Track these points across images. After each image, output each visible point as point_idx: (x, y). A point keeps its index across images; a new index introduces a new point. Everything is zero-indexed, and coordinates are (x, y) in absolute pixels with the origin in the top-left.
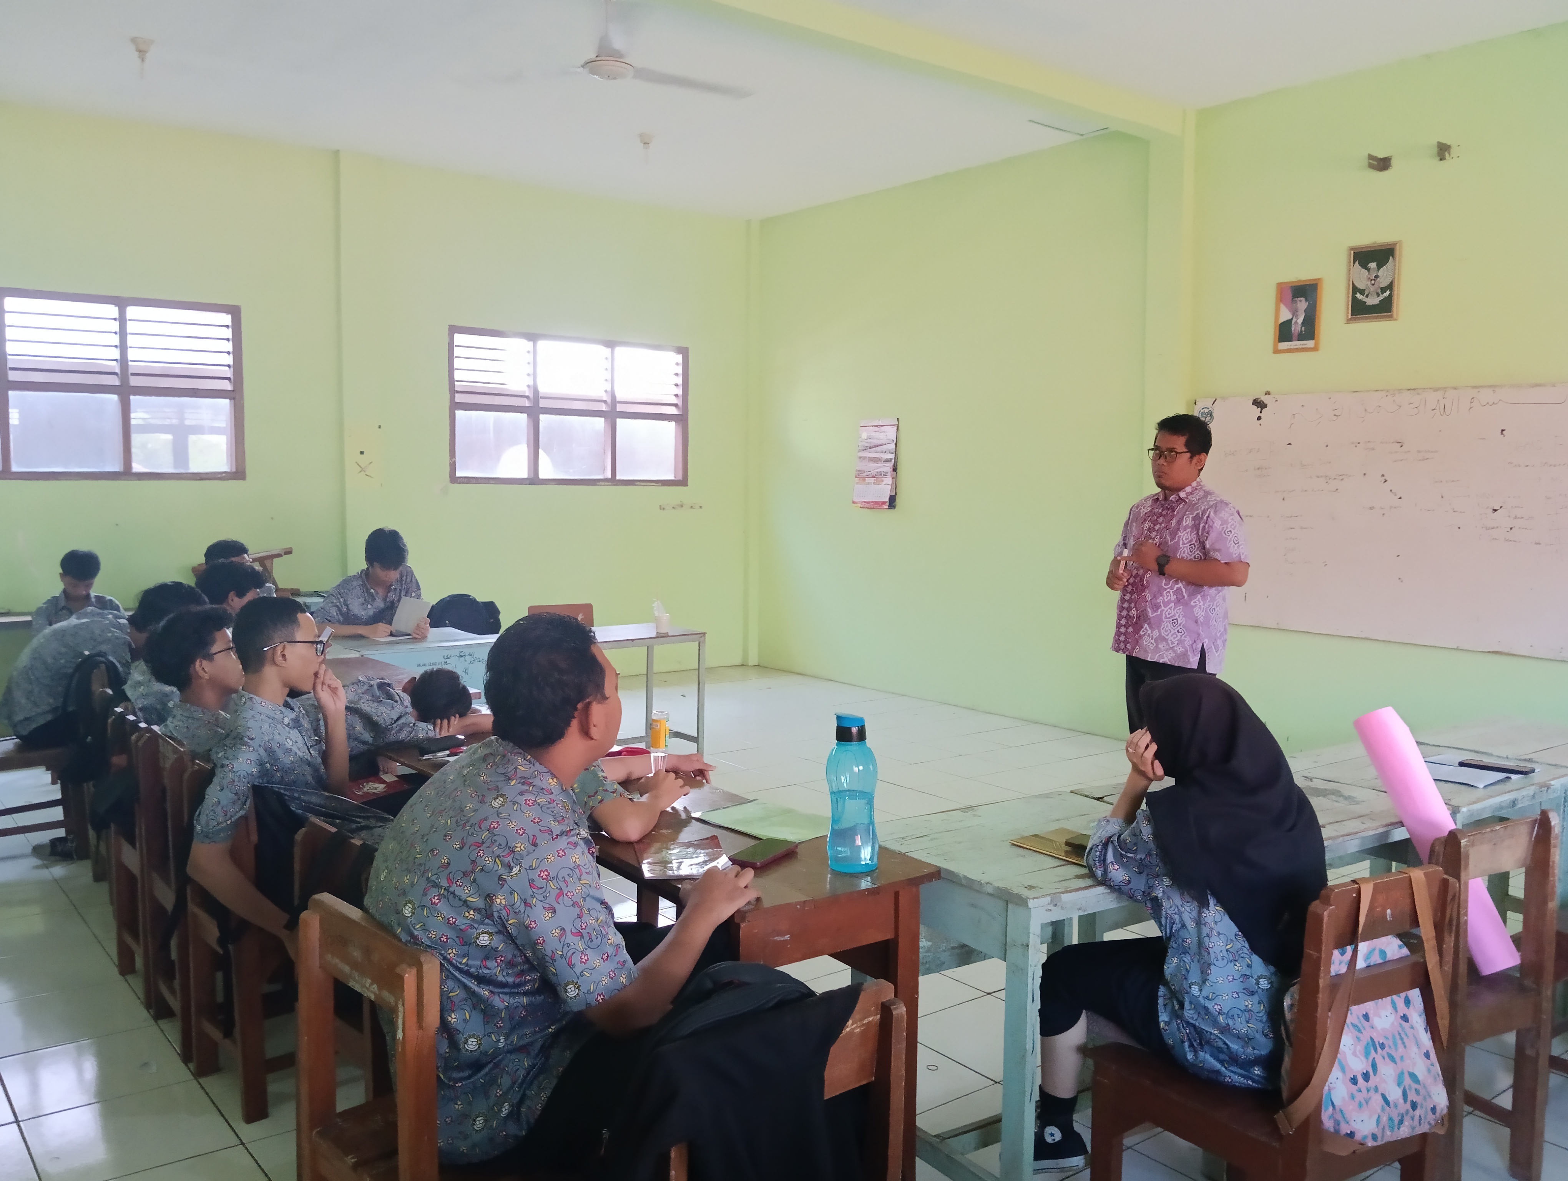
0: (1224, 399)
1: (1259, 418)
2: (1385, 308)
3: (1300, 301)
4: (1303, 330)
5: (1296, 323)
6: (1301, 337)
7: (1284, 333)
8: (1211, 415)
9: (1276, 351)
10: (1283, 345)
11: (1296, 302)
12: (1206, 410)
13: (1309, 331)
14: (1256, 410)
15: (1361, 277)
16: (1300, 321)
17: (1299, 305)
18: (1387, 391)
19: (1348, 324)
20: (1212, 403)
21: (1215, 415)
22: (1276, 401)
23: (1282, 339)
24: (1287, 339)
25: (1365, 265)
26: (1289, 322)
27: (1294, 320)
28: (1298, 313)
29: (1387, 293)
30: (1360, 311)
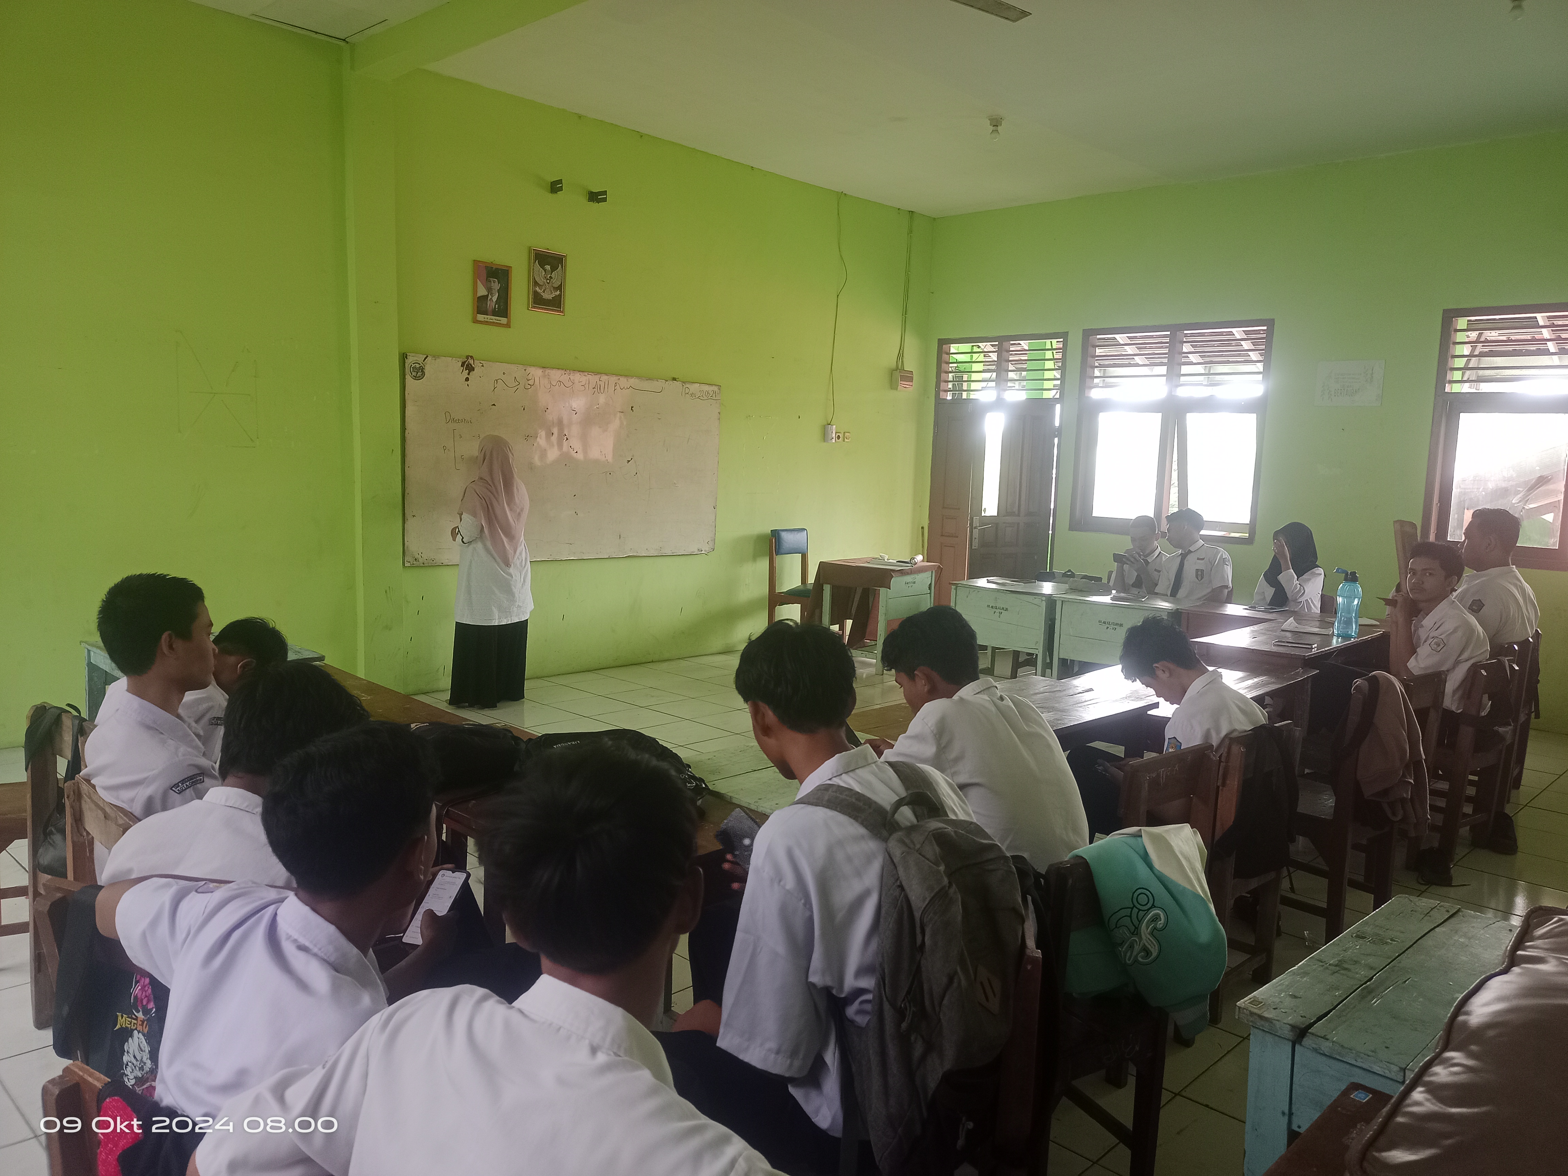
0: (436, 357)
1: (467, 379)
2: (556, 304)
3: (494, 282)
4: (497, 307)
5: (491, 299)
6: (495, 313)
7: (481, 306)
9: (476, 321)
10: (481, 317)
11: (491, 282)
12: (418, 366)
13: (503, 310)
14: (464, 372)
15: (540, 274)
16: (495, 299)
17: (493, 284)
18: (566, 371)
19: (528, 309)
20: (423, 359)
21: (426, 371)
22: (483, 366)
23: (480, 311)
24: (485, 313)
25: (542, 266)
26: (485, 298)
27: (490, 297)
28: (493, 291)
29: (558, 292)
30: (538, 301)
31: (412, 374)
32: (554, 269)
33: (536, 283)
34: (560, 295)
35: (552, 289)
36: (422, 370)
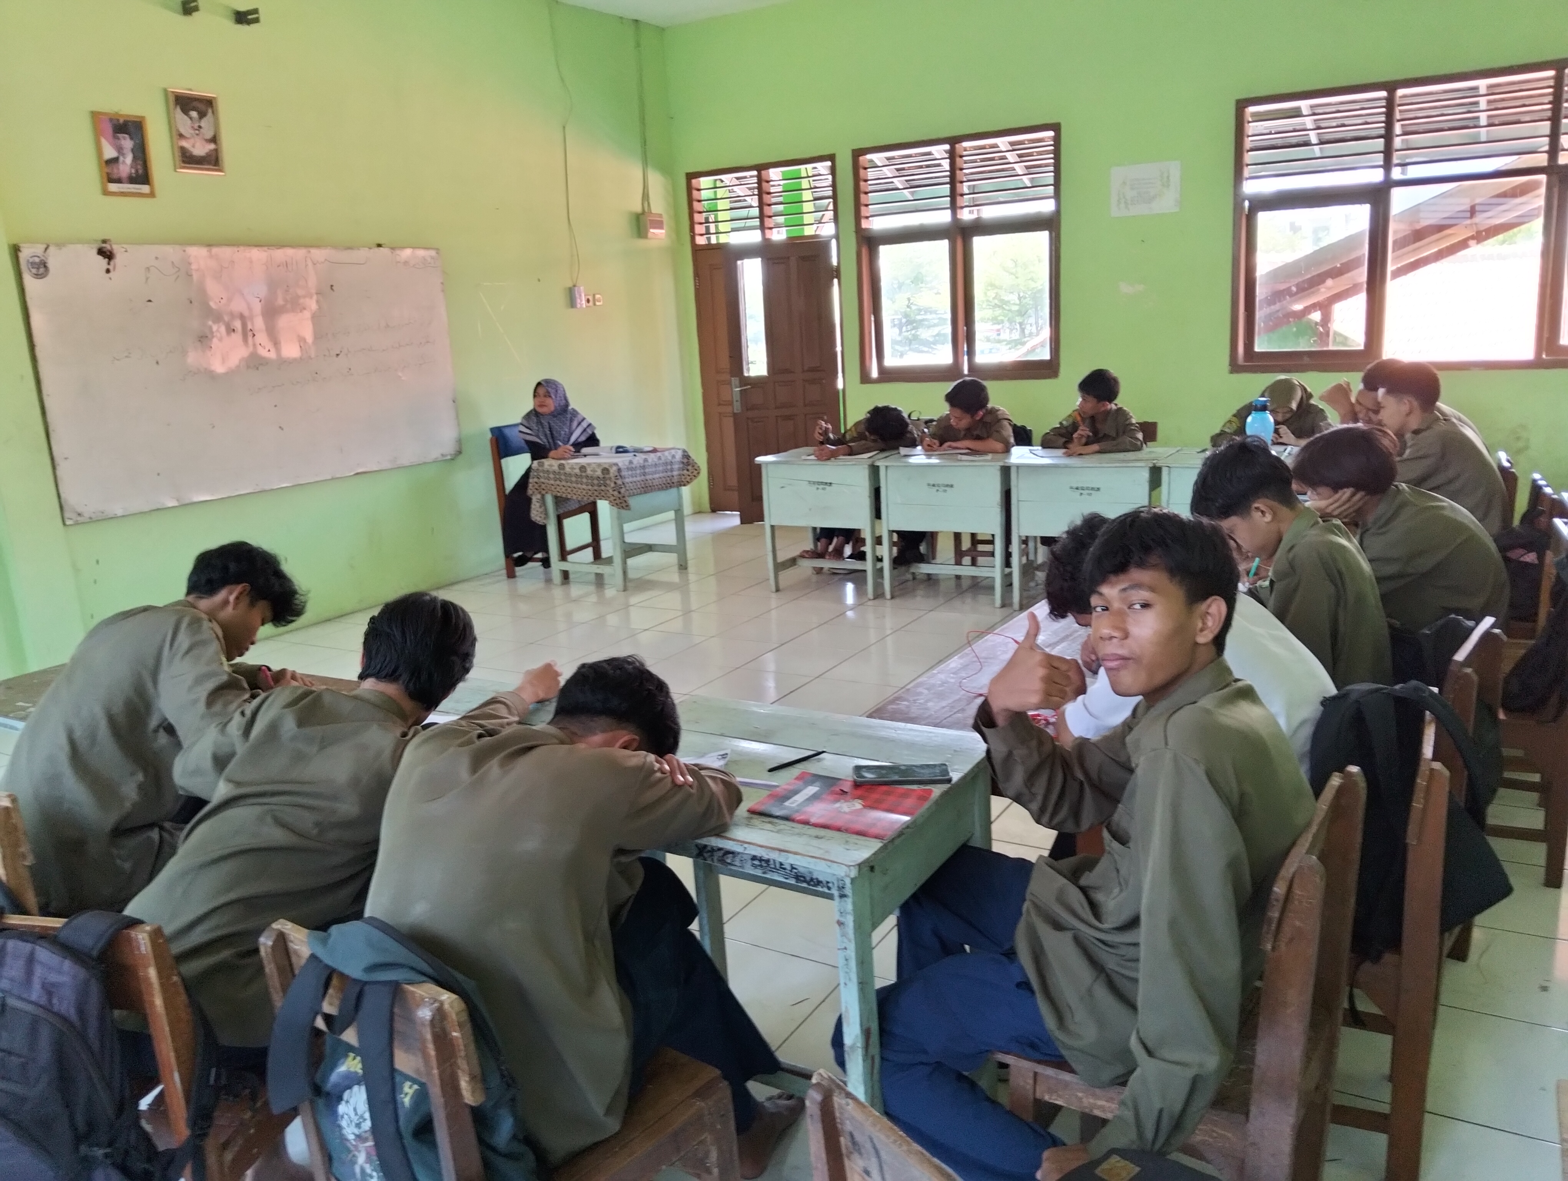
0: (60, 245)
1: (108, 271)
3: (125, 139)
4: (133, 172)
5: (124, 162)
6: (132, 180)
7: (110, 172)
8: (45, 267)
9: (106, 193)
10: (113, 187)
12: (37, 260)
13: (142, 175)
14: (102, 262)
16: (129, 159)
17: (123, 142)
18: (237, 247)
19: (176, 171)
20: (43, 250)
21: (50, 265)
22: (126, 251)
23: (111, 180)
24: (119, 181)
25: (185, 111)
26: (114, 161)
27: (121, 159)
28: (125, 151)
29: (212, 146)
30: (188, 159)
31: (30, 271)
32: (202, 115)
33: (181, 136)
34: (216, 150)
35: (204, 142)
36: (44, 265)
